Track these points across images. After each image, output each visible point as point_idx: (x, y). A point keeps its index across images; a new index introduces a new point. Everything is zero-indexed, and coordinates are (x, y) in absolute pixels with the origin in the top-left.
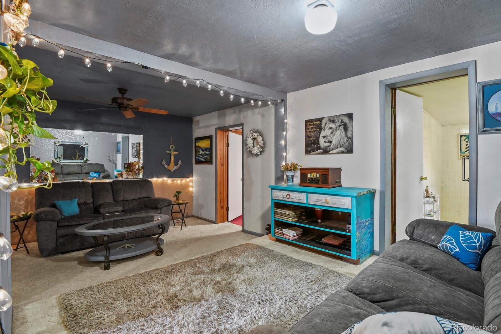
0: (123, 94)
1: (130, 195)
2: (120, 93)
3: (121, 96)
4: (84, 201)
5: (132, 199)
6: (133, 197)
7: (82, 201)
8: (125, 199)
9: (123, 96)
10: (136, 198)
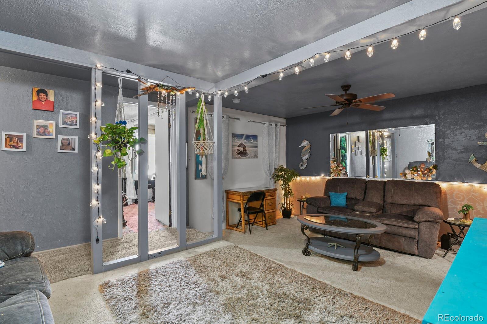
0: (346, 91)
1: (400, 198)
2: (344, 90)
3: (345, 93)
4: (354, 196)
5: (403, 203)
6: (405, 202)
7: (352, 196)
8: (394, 202)
9: (346, 93)
10: (409, 203)
